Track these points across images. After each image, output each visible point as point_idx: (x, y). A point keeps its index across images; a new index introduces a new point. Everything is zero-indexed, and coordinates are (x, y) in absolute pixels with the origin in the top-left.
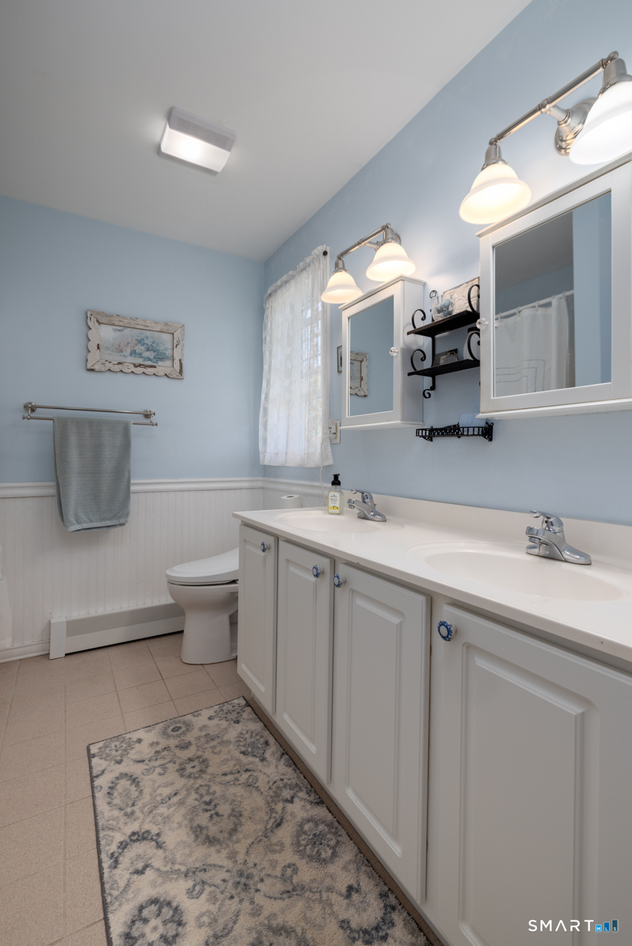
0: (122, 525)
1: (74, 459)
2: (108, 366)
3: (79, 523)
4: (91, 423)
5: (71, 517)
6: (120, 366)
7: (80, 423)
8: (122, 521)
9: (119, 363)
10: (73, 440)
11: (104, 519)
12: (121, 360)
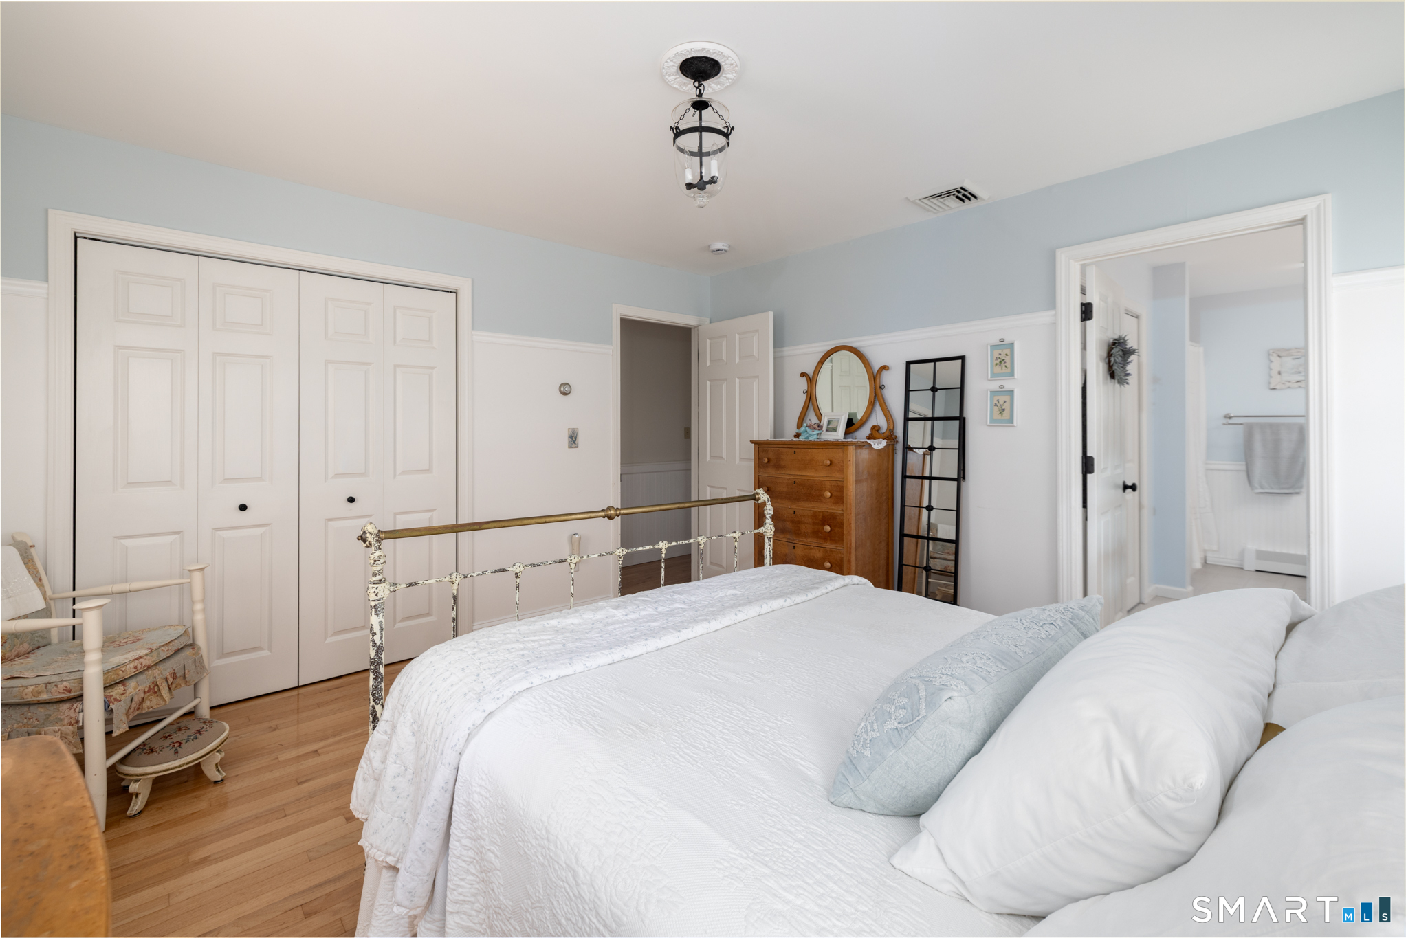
0: (1297, 493)
1: (1258, 448)
2: (1288, 384)
3: (1262, 488)
4: (1271, 425)
5: (1256, 485)
6: (1299, 384)
7: (1262, 427)
8: (1297, 491)
9: (1298, 382)
10: (1257, 437)
11: (1283, 488)
12: (1299, 379)
